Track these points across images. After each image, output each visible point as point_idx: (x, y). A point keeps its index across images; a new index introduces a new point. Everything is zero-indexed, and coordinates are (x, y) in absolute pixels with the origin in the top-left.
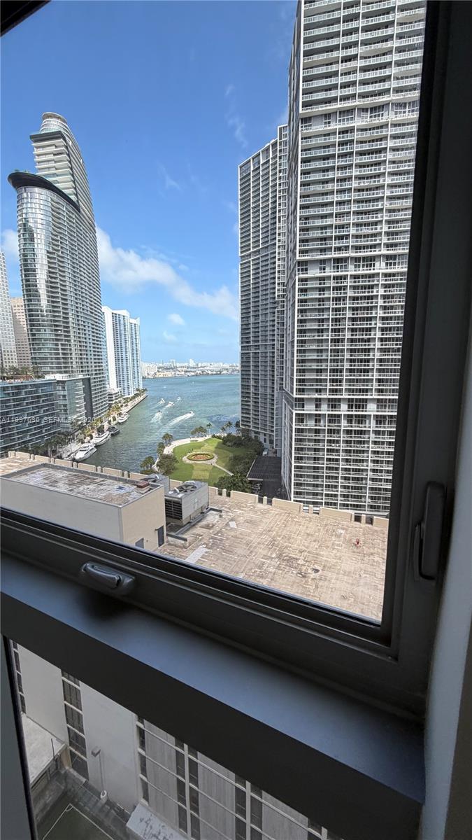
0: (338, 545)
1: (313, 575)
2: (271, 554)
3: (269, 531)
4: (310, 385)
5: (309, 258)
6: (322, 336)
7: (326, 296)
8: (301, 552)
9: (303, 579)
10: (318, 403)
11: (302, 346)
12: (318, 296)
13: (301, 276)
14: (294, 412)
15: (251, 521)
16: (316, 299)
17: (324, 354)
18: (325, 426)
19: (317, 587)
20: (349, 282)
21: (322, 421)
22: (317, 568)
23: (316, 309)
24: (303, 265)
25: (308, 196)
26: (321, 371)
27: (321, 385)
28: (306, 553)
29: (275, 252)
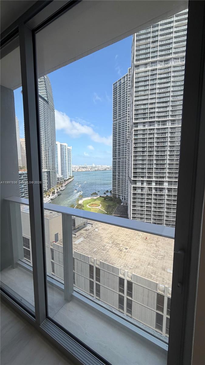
0: (138, 239)
1: (125, 250)
2: (110, 242)
3: (111, 233)
4: (139, 175)
5: (138, 121)
6: (144, 154)
7: (146, 137)
8: (122, 241)
9: (120, 252)
10: (142, 182)
11: (136, 158)
12: (142, 137)
13: (135, 129)
14: (132, 186)
15: (104, 229)
16: (142, 138)
17: (145, 161)
18: (145, 192)
19: (125, 255)
20: (155, 131)
21: (144, 190)
22: (127, 247)
23: (141, 142)
24: (136, 124)
25: (138, 96)
26: (143, 168)
27: (143, 175)
28: (124, 242)
29: (127, 119)
